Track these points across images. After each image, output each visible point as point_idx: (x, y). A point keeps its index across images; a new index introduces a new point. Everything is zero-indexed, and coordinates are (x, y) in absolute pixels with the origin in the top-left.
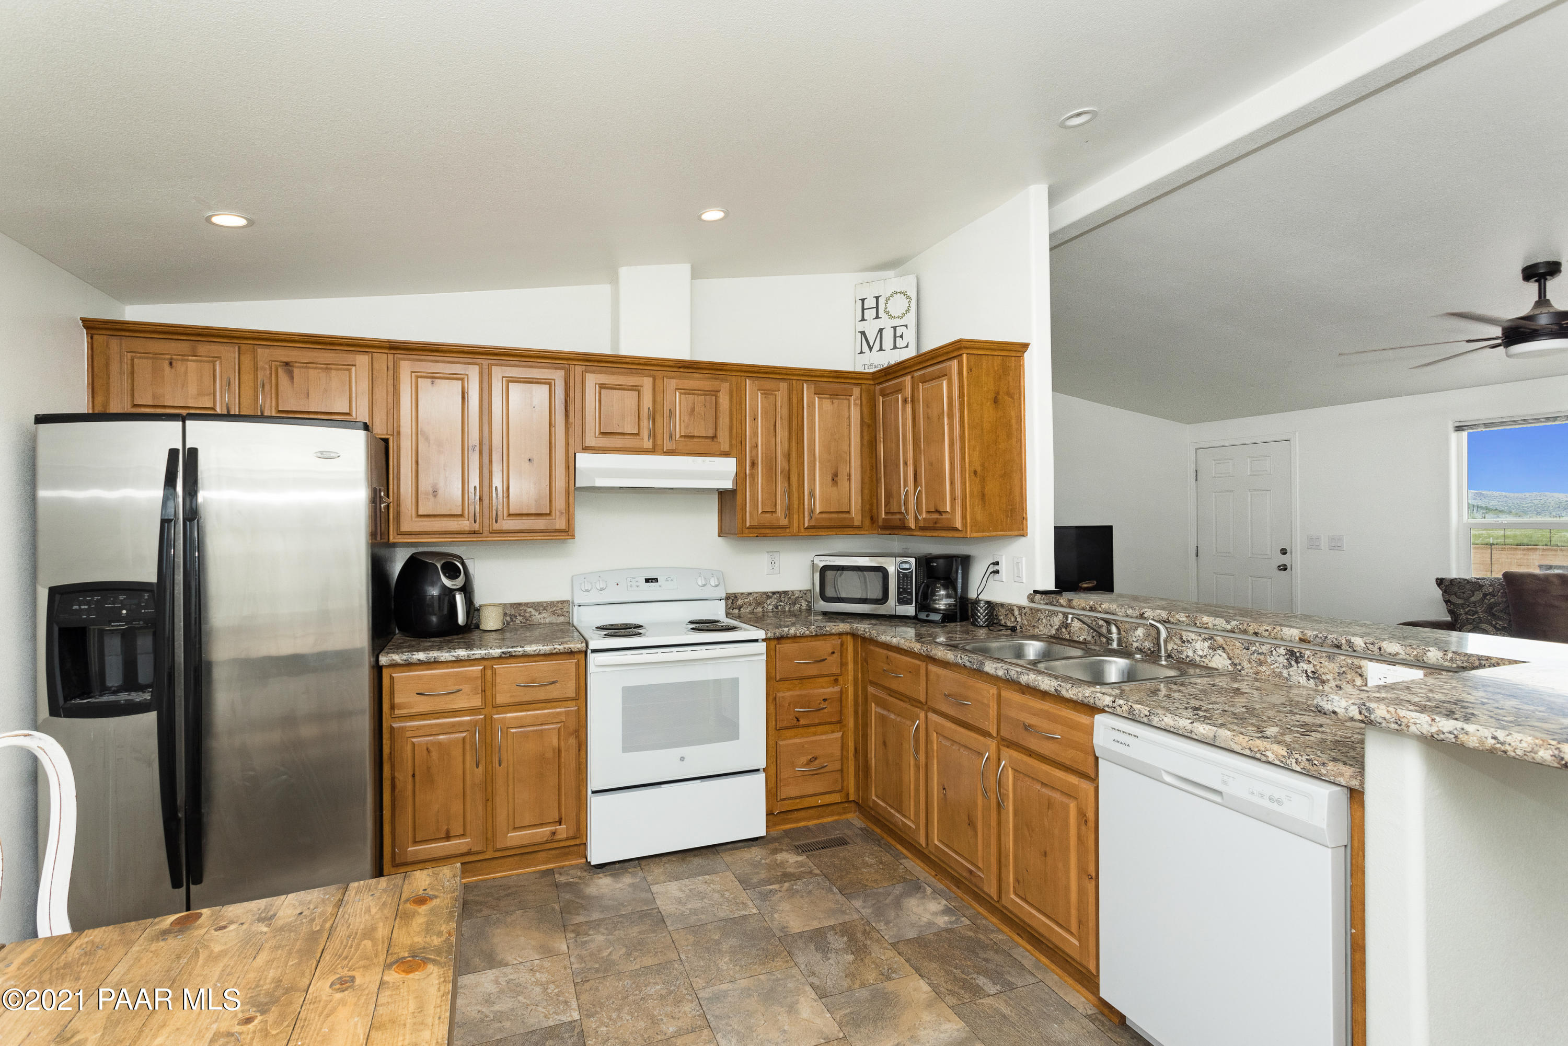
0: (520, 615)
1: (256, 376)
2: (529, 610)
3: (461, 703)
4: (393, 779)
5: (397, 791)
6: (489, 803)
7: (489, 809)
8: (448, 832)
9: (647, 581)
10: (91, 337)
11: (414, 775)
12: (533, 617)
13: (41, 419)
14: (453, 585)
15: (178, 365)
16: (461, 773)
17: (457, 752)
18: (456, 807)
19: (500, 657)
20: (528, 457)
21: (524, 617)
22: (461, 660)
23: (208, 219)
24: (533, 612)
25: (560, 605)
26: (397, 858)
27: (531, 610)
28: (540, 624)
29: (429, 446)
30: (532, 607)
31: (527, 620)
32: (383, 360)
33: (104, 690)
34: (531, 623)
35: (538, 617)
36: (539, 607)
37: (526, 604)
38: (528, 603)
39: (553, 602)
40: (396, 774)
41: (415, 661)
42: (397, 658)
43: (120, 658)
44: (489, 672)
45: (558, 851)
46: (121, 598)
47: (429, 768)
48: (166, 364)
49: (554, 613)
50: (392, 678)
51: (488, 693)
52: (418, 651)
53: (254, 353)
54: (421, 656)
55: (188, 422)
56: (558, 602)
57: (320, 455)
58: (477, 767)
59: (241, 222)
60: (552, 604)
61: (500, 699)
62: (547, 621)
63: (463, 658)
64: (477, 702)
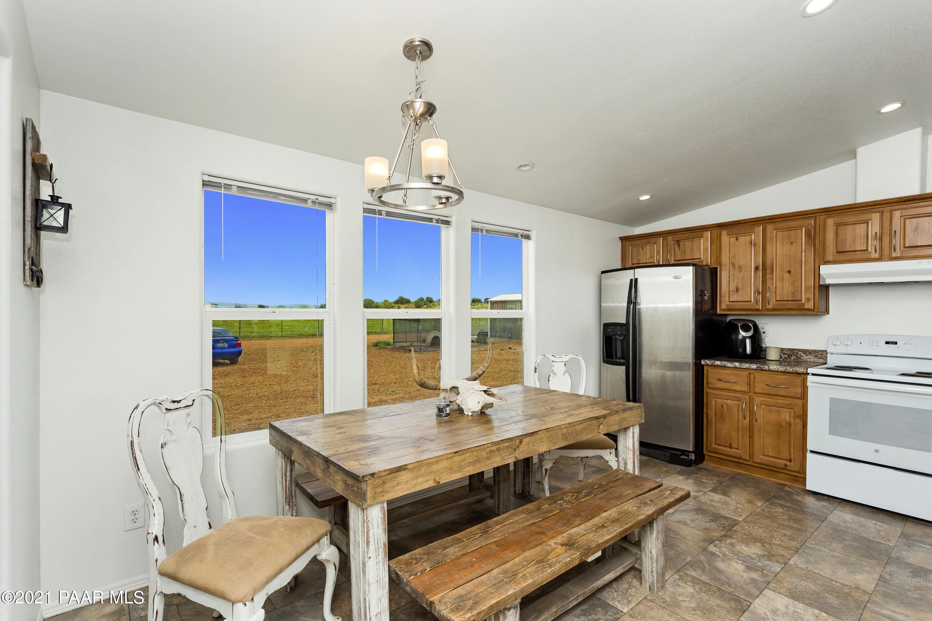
0: (794, 355)
1: (668, 248)
2: (800, 353)
3: (737, 387)
4: (707, 413)
5: (708, 419)
6: (751, 439)
7: (751, 441)
8: (730, 445)
9: (887, 343)
10: (622, 242)
11: (716, 415)
12: (802, 358)
13: (603, 272)
14: (745, 335)
15: (644, 248)
16: (737, 419)
17: (735, 410)
18: (734, 434)
19: (756, 369)
20: (787, 269)
21: (797, 356)
22: (737, 367)
23: (639, 199)
24: (802, 354)
25: (820, 352)
26: (708, 448)
27: (801, 353)
28: (807, 361)
29: (735, 269)
30: (801, 351)
31: (798, 358)
32: (715, 232)
33: (617, 358)
34: (801, 360)
35: (805, 357)
36: (806, 352)
37: (798, 350)
38: (799, 349)
39: (816, 350)
40: (708, 412)
41: (716, 365)
42: (708, 362)
43: (621, 348)
44: (752, 376)
45: (791, 477)
46: (619, 328)
47: (722, 413)
48: (641, 248)
49: (816, 356)
50: (707, 371)
51: (752, 386)
52: (717, 361)
53: (667, 238)
54: (718, 363)
55: (635, 269)
56: (819, 351)
57: (674, 277)
58: (745, 419)
59: (648, 197)
60: (815, 351)
61: (757, 390)
62: (812, 360)
63: (738, 367)
64: (745, 388)
